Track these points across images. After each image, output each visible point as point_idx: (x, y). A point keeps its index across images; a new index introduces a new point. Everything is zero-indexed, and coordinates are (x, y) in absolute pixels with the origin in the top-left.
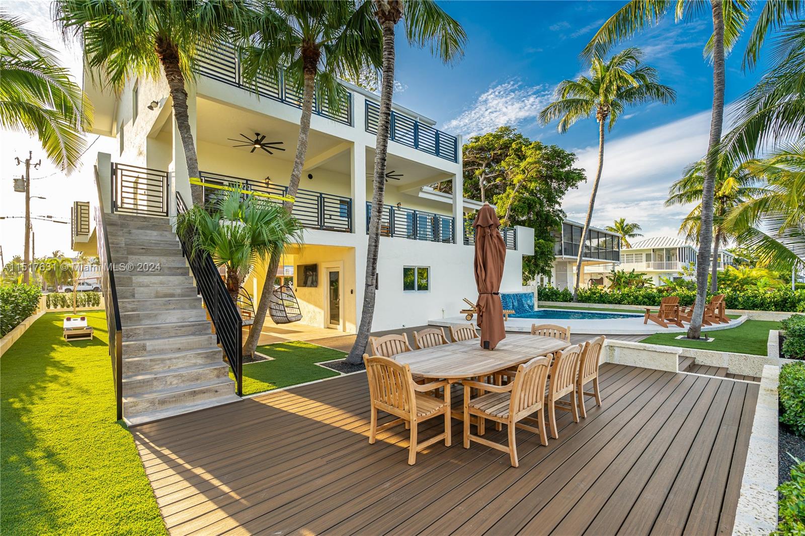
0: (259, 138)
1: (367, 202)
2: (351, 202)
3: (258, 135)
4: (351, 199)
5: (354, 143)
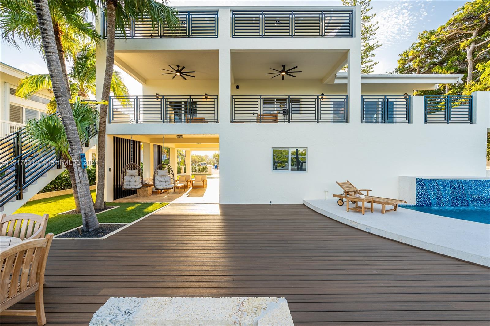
0: (180, 69)
1: (232, 96)
2: (217, 98)
3: (178, 66)
4: (217, 96)
5: (219, 50)
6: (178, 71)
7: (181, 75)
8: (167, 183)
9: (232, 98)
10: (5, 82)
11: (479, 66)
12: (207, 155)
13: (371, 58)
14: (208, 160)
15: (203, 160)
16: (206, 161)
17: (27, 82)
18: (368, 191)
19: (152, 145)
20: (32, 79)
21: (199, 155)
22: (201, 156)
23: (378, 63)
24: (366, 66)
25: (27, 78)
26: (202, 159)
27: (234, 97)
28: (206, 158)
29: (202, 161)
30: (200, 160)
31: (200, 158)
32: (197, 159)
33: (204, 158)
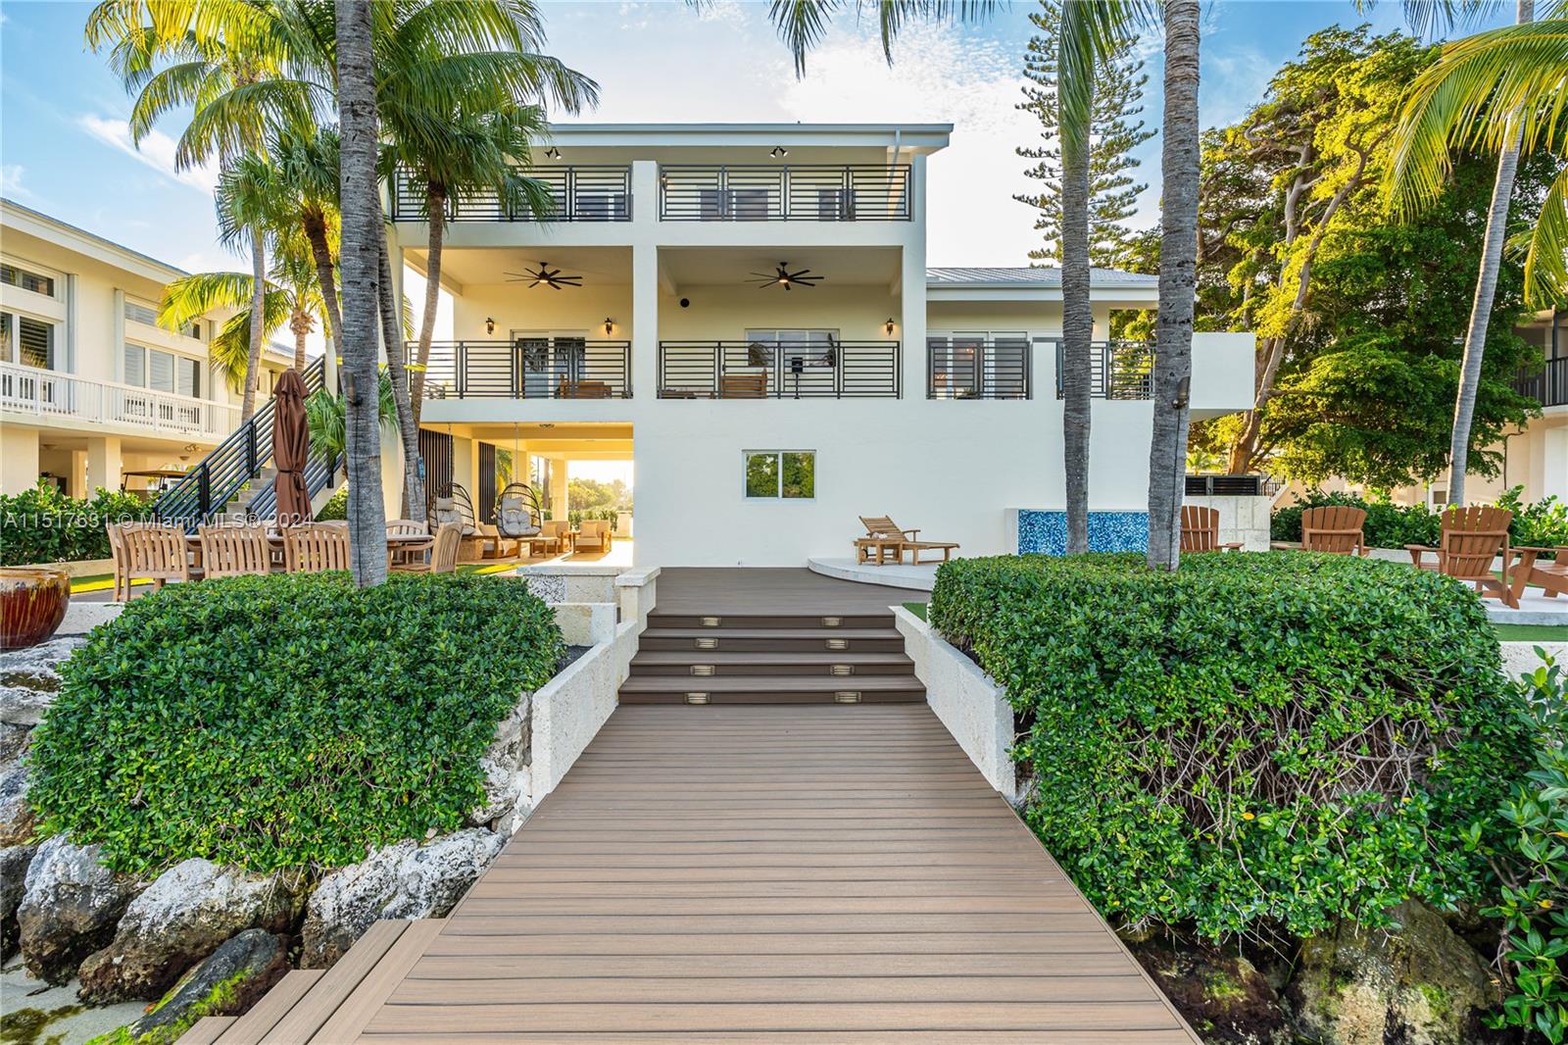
1: (660, 343)
2: (629, 347)
3: (544, 264)
4: (629, 342)
5: (632, 247)
6: (543, 276)
7: (550, 283)
8: (523, 525)
9: (661, 347)
10: (116, 289)
11: (1277, 250)
12: (622, 480)
13: (1125, 173)
14: (622, 499)
15: (603, 499)
16: (614, 505)
17: (180, 294)
18: (915, 532)
19: (475, 443)
20: (191, 286)
21: (591, 479)
22: (598, 482)
23: (1147, 186)
24: (1108, 197)
25: (178, 283)
26: (602, 495)
27: (664, 345)
28: (615, 492)
29: (599, 503)
30: (592, 499)
31: (592, 492)
32: (584, 493)
33: (609, 492)
